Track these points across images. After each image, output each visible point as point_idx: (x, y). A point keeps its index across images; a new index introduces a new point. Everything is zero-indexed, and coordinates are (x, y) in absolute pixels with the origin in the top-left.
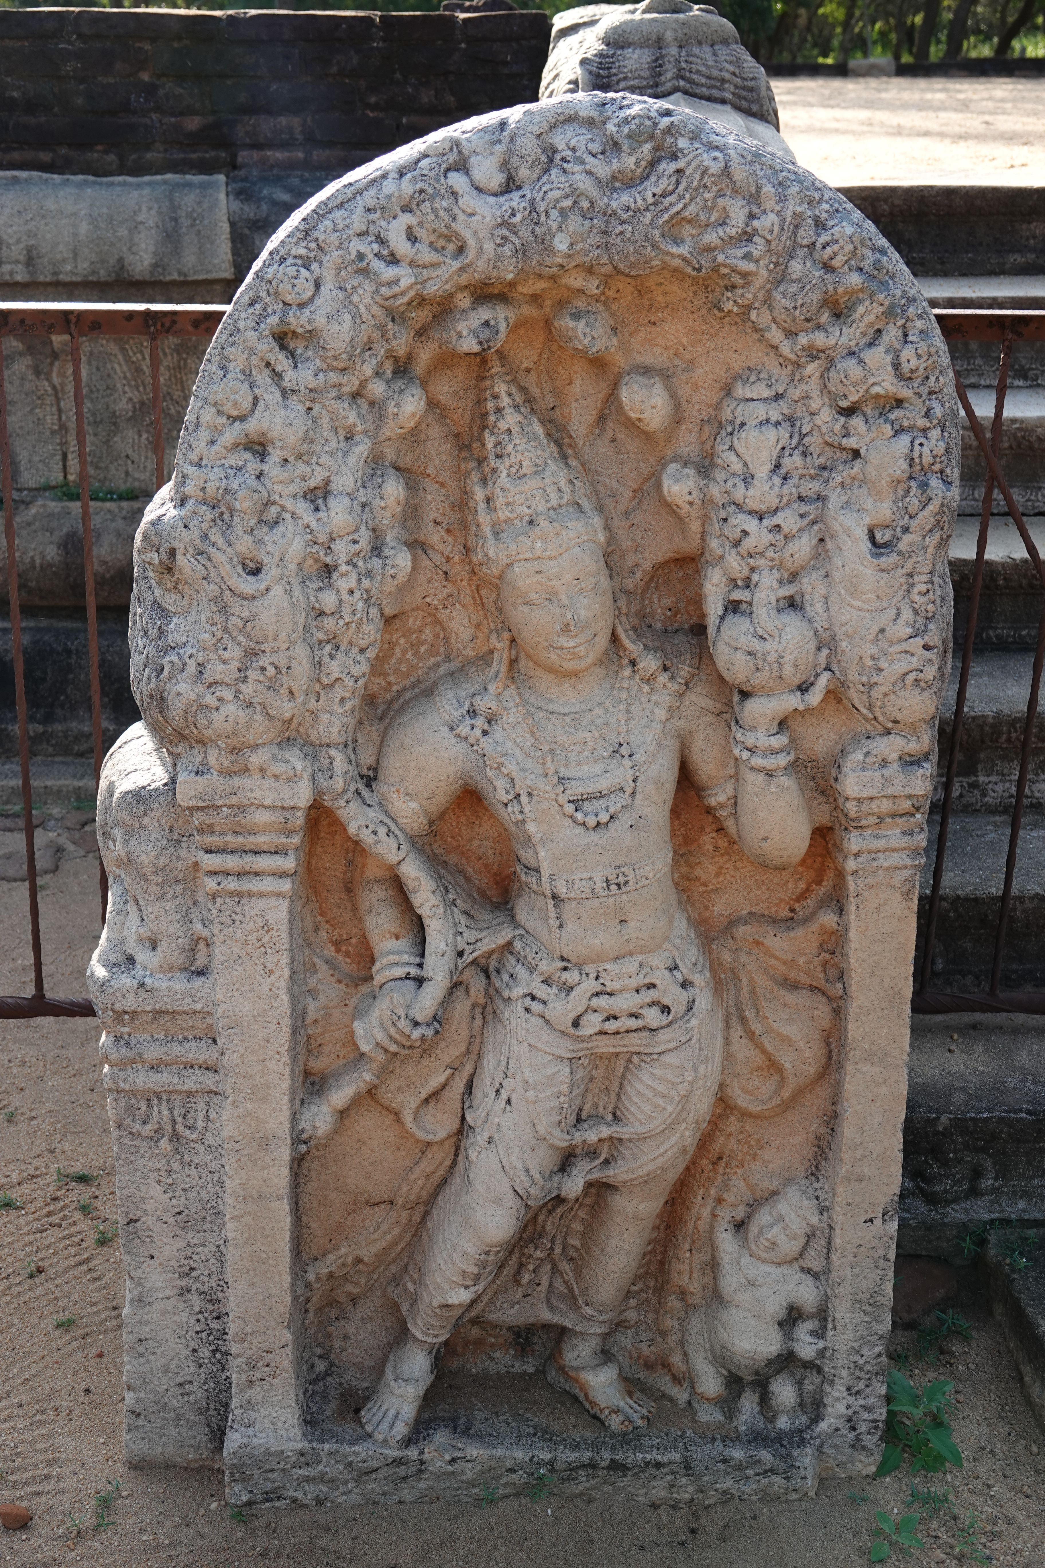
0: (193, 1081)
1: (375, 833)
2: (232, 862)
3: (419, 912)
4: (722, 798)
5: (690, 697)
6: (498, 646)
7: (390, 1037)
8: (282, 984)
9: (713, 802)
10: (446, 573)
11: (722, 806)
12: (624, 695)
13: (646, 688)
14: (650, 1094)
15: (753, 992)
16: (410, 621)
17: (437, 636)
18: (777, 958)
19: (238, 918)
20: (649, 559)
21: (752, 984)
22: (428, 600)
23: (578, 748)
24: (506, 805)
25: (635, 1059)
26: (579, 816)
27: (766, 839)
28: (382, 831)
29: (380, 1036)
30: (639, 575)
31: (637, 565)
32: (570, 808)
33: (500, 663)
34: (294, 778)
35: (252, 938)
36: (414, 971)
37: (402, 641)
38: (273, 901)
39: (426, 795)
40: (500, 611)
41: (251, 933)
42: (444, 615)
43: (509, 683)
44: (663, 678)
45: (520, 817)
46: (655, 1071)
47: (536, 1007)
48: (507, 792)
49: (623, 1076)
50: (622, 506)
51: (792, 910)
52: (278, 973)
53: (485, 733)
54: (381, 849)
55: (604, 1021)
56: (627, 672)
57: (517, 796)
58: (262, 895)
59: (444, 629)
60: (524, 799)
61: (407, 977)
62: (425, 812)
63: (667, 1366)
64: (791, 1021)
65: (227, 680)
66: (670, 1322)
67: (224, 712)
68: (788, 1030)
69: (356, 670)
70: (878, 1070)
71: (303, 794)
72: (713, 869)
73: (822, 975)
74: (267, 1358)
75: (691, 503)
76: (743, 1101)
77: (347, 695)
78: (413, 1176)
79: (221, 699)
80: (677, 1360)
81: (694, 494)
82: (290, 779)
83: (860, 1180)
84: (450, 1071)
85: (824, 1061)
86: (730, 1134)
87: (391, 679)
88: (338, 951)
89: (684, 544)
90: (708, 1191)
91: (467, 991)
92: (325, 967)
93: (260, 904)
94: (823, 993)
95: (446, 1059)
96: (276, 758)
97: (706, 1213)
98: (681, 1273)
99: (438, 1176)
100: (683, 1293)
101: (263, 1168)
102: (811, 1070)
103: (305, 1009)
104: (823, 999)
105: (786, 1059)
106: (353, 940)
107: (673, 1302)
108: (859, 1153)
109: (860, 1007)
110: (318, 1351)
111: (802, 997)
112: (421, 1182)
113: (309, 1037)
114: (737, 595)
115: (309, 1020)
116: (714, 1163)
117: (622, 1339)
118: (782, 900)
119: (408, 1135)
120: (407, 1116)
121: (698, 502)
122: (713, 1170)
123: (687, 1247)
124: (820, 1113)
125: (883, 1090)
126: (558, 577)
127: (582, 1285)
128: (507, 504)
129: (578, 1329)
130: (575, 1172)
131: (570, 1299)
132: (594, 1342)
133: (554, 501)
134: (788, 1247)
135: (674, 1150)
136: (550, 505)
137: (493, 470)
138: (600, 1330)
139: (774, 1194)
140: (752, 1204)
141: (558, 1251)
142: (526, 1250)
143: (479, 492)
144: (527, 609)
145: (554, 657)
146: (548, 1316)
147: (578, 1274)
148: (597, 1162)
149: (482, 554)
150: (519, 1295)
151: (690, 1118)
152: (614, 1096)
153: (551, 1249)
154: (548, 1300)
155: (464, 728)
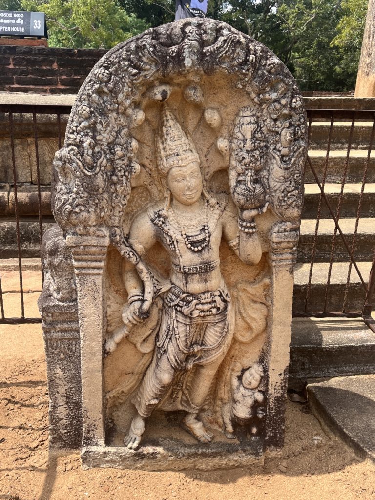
0: (68, 335)
1: (129, 254)
2: (84, 264)
3: (142, 279)
4: (235, 243)
5: (225, 212)
6: (167, 196)
7: (134, 319)
8: (100, 303)
9: (232, 244)
10: (150, 174)
11: (235, 246)
12: (205, 211)
13: (212, 209)
14: (213, 336)
15: (243, 304)
16: (139, 190)
17: (147, 195)
18: (250, 294)
19: (86, 282)
20: (212, 170)
21: (243, 302)
22: (145, 183)
23: (191, 227)
24: (169, 245)
25: (209, 325)
26: (193, 248)
27: (249, 255)
28: (131, 254)
29: (131, 319)
30: (209, 175)
31: (208, 172)
32: (189, 246)
33: (167, 201)
34: (105, 236)
35: (90, 288)
36: (140, 298)
37: (136, 196)
38: (97, 277)
39: (145, 243)
40: (167, 185)
41: (90, 287)
42: (150, 187)
43: (170, 207)
44: (217, 206)
45: (174, 249)
46: (216, 329)
47: (179, 308)
48: (170, 241)
49: (205, 331)
50: (204, 154)
51: (255, 279)
52: (98, 299)
53: (163, 223)
54: (132, 259)
55: (200, 312)
56: (206, 204)
57: (173, 242)
58: (93, 275)
59: (149, 192)
60: (175, 243)
61: (139, 300)
62: (144, 248)
63: (217, 423)
64: (255, 313)
65: (82, 204)
66: (218, 409)
67: (81, 214)
68: (254, 316)
69: (123, 202)
70: (282, 327)
71: (107, 242)
72: (231, 267)
73: (264, 299)
74: (94, 423)
75: (226, 150)
76: (240, 338)
77: (120, 210)
78: (140, 364)
79: (80, 210)
80: (220, 420)
81: (227, 147)
82: (102, 237)
83: (277, 362)
84: (151, 330)
85: (265, 325)
86: (236, 349)
87: (133, 208)
88: (117, 293)
89: (223, 165)
90: (229, 367)
91: (157, 305)
92: (113, 298)
93: (93, 278)
94: (265, 304)
95: (150, 326)
96: (98, 230)
97: (229, 374)
98: (221, 393)
99: (147, 364)
100: (222, 400)
101: (93, 362)
102: (261, 328)
103: (107, 311)
104: (265, 306)
105: (254, 325)
106: (122, 290)
107: (219, 403)
108: (276, 354)
109: (277, 308)
110: (110, 421)
111: (258, 306)
112: (142, 366)
113: (108, 320)
114: (240, 178)
115: (108, 315)
116: (231, 358)
117: (203, 415)
118: (251, 276)
119: (138, 351)
120: (138, 345)
121: (228, 150)
122: (231, 361)
123: (223, 385)
124: (264, 342)
125: (284, 333)
126: (186, 172)
127: (191, 398)
128: (170, 149)
129: (190, 411)
130: (190, 361)
131: (188, 402)
132: (195, 415)
133: (184, 149)
134: (255, 384)
135: (221, 353)
136: (183, 149)
137: (166, 139)
138: (197, 412)
139: (250, 367)
140: (244, 371)
141: (184, 387)
142: (175, 387)
143: (161, 146)
144: (176, 183)
145: (184, 198)
146: (180, 407)
147: (190, 394)
148: (197, 358)
149: (162, 166)
150: (172, 401)
151: (226, 343)
152: (202, 337)
153: (182, 386)
154: (181, 403)
155: (156, 221)
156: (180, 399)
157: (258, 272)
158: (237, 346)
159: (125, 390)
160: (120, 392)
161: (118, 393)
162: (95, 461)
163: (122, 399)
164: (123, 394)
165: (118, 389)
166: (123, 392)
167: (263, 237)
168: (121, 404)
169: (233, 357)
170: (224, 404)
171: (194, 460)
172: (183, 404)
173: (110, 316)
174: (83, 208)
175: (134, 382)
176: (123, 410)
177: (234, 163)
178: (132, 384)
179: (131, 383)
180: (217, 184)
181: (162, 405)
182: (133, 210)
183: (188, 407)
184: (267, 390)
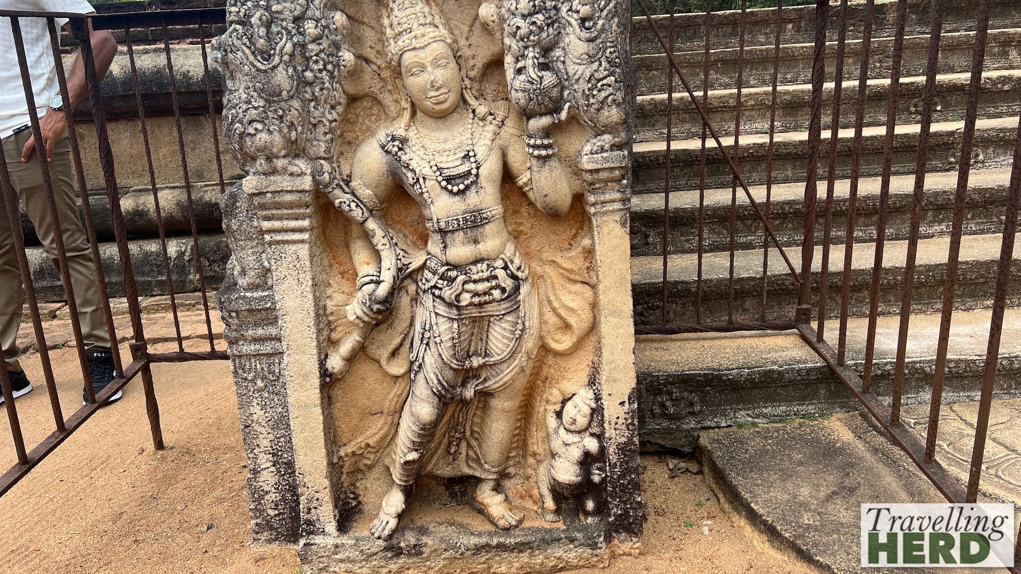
0: (267, 348)
1: (349, 205)
2: (277, 224)
3: (376, 248)
4: (525, 180)
5: (505, 128)
6: (405, 106)
7: (364, 312)
8: (308, 289)
9: (521, 183)
10: (379, 75)
11: (526, 184)
12: (470, 126)
13: (481, 123)
14: (500, 338)
15: (553, 287)
16: (365, 103)
17: (379, 110)
18: (564, 269)
19: (283, 255)
20: (480, 62)
21: (552, 283)
22: (372, 89)
23: (447, 153)
24: (413, 186)
25: (492, 319)
26: (449, 187)
27: (546, 196)
28: (353, 205)
29: (360, 313)
30: (476, 70)
31: (474, 66)
32: (444, 183)
33: (407, 115)
34: (302, 174)
35: (291, 266)
36: (374, 278)
37: (362, 113)
38: (300, 246)
39: (374, 185)
40: (405, 88)
41: (290, 263)
42: (380, 97)
43: (412, 124)
44: (490, 118)
45: (420, 191)
46: (503, 325)
47: (437, 292)
48: (413, 179)
49: (488, 331)
50: (465, 35)
51: (570, 244)
52: (305, 284)
53: (400, 149)
54: (354, 214)
55: (472, 297)
56: (471, 115)
57: (418, 179)
58: (294, 242)
59: (382, 105)
60: (421, 181)
61: (372, 282)
62: (376, 195)
63: (531, 496)
64: (573, 300)
65: (258, 118)
66: (530, 471)
67: (258, 136)
68: (572, 305)
69: (330, 117)
70: (617, 320)
71: (307, 183)
72: (529, 225)
73: (586, 275)
74: (317, 495)
75: (493, 22)
76: (554, 345)
77: (327, 131)
78: (390, 397)
79: (256, 129)
80: (535, 492)
81: (495, 16)
82: (299, 175)
83: (615, 381)
84: (402, 336)
85: (592, 320)
86: (550, 366)
87: (358, 134)
88: (343, 278)
89: (495, 49)
90: (542, 397)
91: (407, 291)
92: (336, 285)
93: (293, 248)
94: (588, 284)
95: (400, 329)
96: (290, 163)
97: (542, 409)
98: (533, 444)
99: (404, 396)
100: (534, 455)
101: (306, 391)
102: (586, 325)
103: (325, 306)
104: (589, 288)
105: (572, 321)
106: (351, 272)
107: (531, 460)
108: (613, 366)
109: (605, 286)
110: (352, 496)
111: (579, 287)
112: (395, 400)
113: (329, 322)
114: (520, 65)
115: (328, 312)
116: (544, 382)
117: (508, 484)
118: (564, 240)
119: (386, 374)
120: (384, 362)
121: (497, 21)
122: (544, 386)
123: (535, 429)
124: (594, 350)
125: (622, 331)
126: (426, 58)
127: (483, 452)
128: (399, 24)
129: (483, 477)
130: (469, 386)
131: (478, 461)
132: (491, 484)
133: (422, 21)
134: (582, 421)
135: (517, 369)
136: (420, 22)
137: (392, 10)
138: (494, 477)
139: (574, 395)
140: (564, 402)
141: (468, 434)
142: (451, 434)
143: (386, 22)
144: (412, 78)
145: (429, 103)
146: (467, 471)
147: (480, 446)
148: (480, 380)
149: (390, 54)
150: (451, 460)
151: (523, 351)
152: (484, 342)
153: (464, 432)
154: (467, 463)
155: (389, 147)
156: (464, 455)
157: (574, 231)
158: (550, 360)
159: (372, 442)
160: (363, 445)
161: (361, 448)
162: (321, 560)
163: (369, 459)
164: (369, 449)
165: (360, 440)
166: (368, 445)
167: (570, 167)
168: (370, 467)
169: (546, 379)
170: (539, 462)
171: (487, 557)
172: (471, 464)
173: (332, 313)
174: (260, 126)
175: (386, 428)
176: (374, 479)
177: (507, 41)
178: (382, 432)
179: (380, 430)
180: (493, 87)
181: (435, 465)
182: (357, 136)
183: (479, 469)
184: (603, 433)
